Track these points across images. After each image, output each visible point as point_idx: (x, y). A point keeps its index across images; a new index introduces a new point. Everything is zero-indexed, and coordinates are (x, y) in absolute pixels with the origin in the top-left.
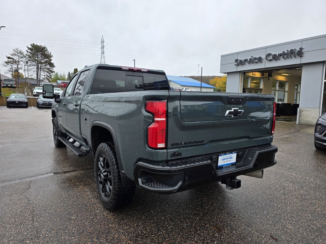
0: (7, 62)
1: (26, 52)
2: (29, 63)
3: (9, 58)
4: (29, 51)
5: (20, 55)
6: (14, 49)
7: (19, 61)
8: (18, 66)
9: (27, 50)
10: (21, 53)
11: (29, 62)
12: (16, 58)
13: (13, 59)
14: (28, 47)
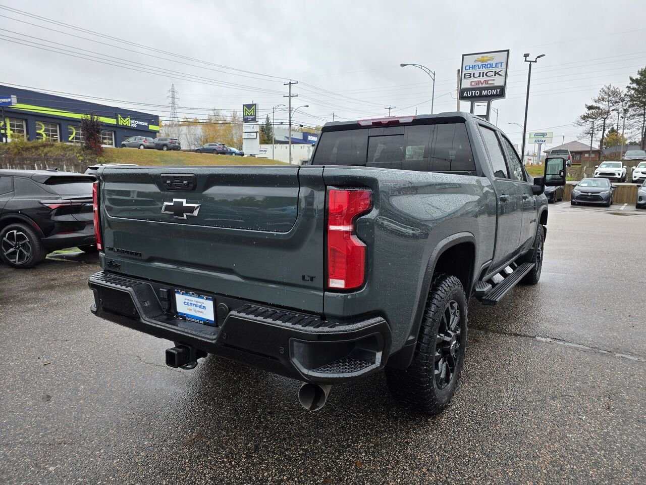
0: (585, 116)
1: (627, 90)
2: (631, 112)
3: (590, 108)
4: (635, 86)
5: (613, 99)
6: (603, 89)
7: (608, 112)
8: (604, 121)
9: (629, 85)
10: (615, 93)
11: (630, 109)
12: (603, 106)
13: (599, 108)
14: (631, 79)
